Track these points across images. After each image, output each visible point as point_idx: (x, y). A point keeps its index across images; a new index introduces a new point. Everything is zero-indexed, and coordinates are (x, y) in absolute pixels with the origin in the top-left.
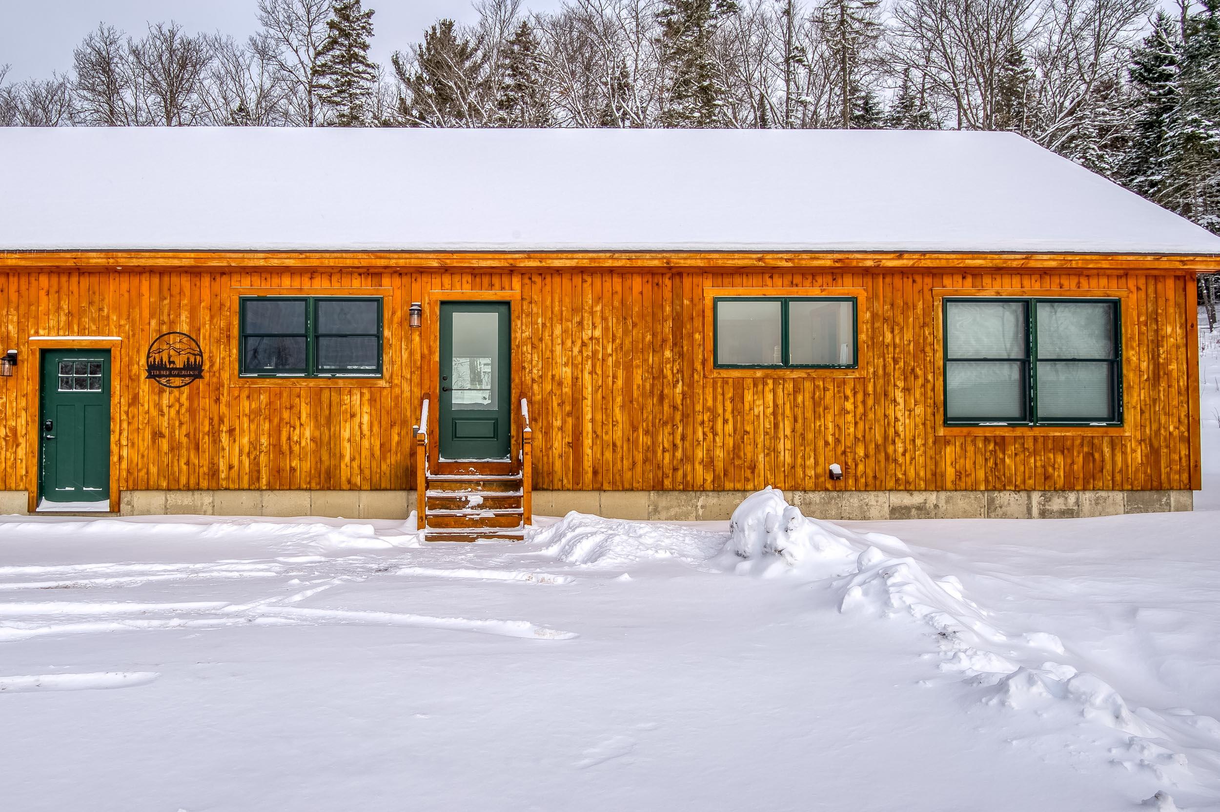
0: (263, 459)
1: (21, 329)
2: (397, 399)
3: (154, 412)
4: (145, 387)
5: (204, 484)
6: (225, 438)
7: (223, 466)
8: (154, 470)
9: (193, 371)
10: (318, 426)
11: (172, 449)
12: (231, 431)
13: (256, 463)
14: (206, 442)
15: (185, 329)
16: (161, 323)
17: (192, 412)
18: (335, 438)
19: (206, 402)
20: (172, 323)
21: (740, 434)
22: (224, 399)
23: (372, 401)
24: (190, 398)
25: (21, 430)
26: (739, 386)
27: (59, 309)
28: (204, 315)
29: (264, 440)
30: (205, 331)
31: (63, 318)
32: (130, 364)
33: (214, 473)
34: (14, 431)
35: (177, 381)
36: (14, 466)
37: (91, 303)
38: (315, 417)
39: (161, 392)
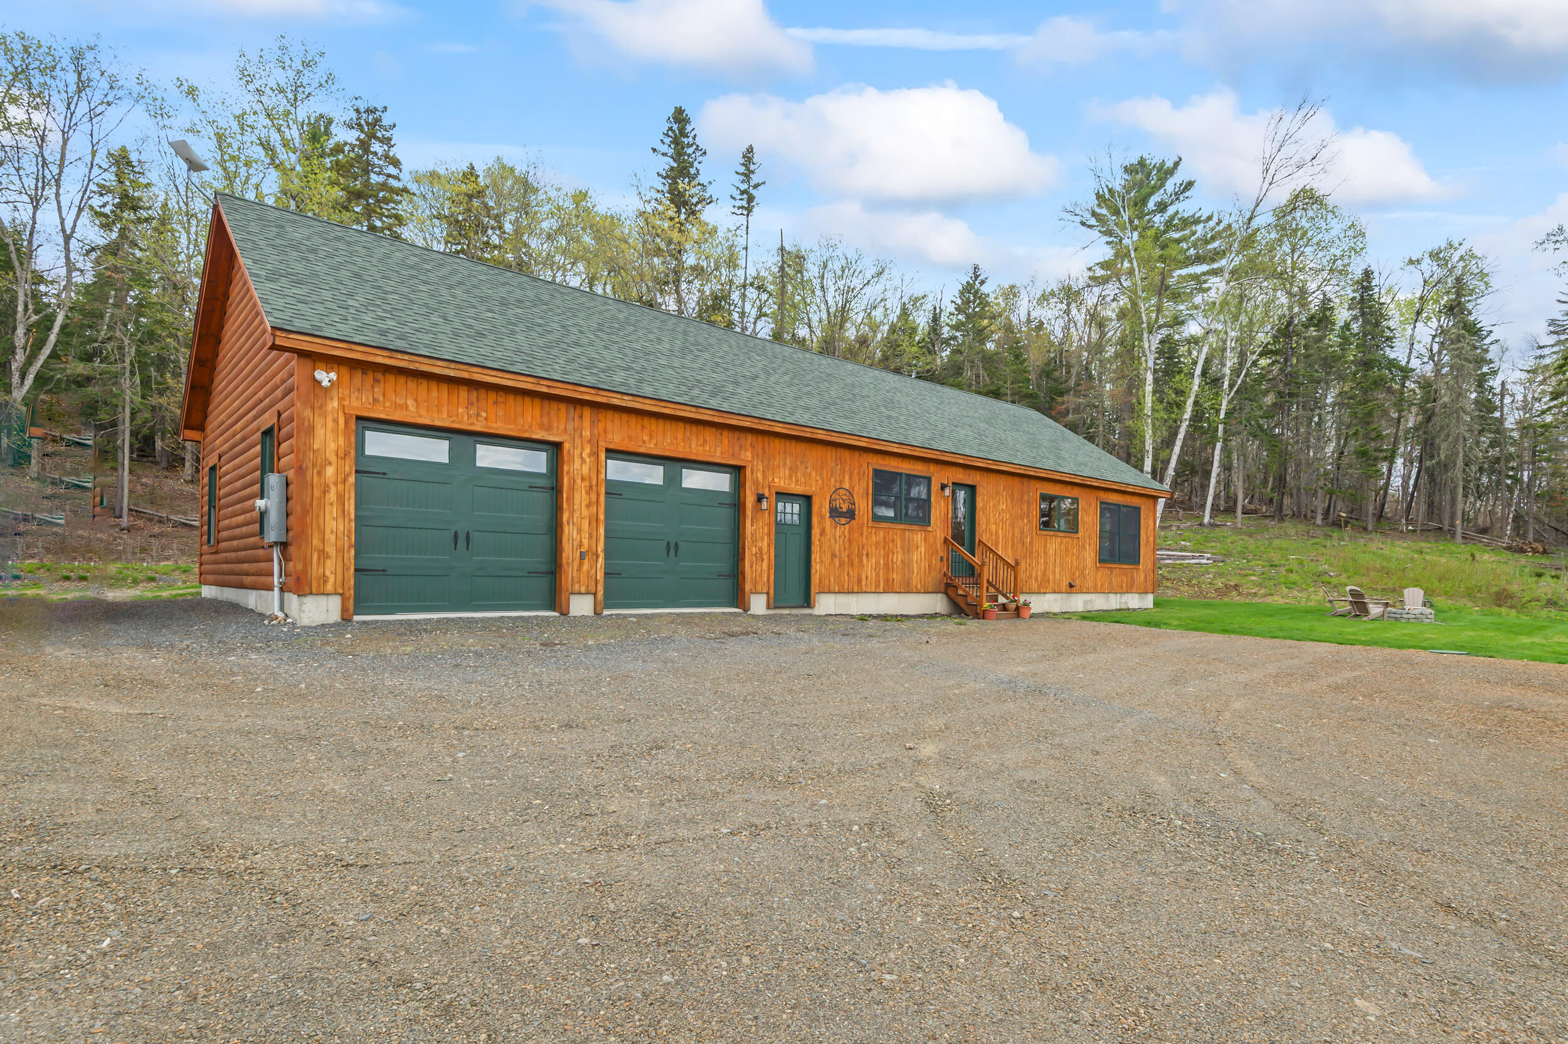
0: (881, 573)
1: (764, 477)
2: (935, 538)
3: (833, 541)
4: (828, 522)
5: (856, 590)
6: (864, 558)
7: (864, 578)
8: (832, 579)
9: (851, 514)
10: (904, 554)
11: (840, 565)
12: (867, 555)
13: (878, 575)
14: (856, 560)
15: (847, 486)
16: (836, 481)
17: (850, 540)
18: (910, 560)
19: (856, 535)
20: (841, 482)
21: (1046, 563)
22: (865, 534)
23: (925, 539)
24: (849, 532)
25: (765, 550)
26: (1046, 541)
27: (785, 464)
28: (856, 477)
29: (882, 562)
30: (856, 489)
31: (787, 471)
32: (821, 507)
33: (859, 581)
34: (761, 550)
35: (843, 521)
36: (761, 575)
37: (802, 462)
38: (902, 547)
39: (836, 527)
